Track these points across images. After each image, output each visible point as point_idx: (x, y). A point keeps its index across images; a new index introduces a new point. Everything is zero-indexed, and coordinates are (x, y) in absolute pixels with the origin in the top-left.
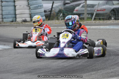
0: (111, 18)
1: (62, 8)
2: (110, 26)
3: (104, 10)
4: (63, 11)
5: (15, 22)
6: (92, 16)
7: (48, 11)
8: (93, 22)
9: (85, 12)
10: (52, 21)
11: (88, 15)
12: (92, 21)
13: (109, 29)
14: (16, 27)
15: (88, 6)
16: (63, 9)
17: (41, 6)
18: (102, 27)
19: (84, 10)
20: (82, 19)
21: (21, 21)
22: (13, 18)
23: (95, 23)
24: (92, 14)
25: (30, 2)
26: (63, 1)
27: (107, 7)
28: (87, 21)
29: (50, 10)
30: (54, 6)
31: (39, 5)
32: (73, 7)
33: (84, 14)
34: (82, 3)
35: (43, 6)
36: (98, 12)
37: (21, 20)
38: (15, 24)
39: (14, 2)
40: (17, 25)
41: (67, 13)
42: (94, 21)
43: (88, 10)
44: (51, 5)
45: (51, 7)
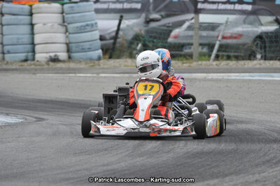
0: (255, 57)
1: (141, 30)
2: (251, 74)
3: (239, 36)
4: (143, 37)
5: (32, 62)
6: (212, 51)
7: (108, 37)
8: (213, 63)
9: (196, 41)
10: (118, 60)
11: (202, 49)
12: (211, 60)
13: (250, 80)
14: (34, 74)
15: (201, 26)
16: (143, 32)
17: (92, 25)
18: (233, 76)
19: (191, 37)
20: (188, 57)
21: (46, 60)
22: (28, 52)
23: (216, 67)
24: (211, 47)
25: (66, 16)
26: (144, 15)
27: (245, 29)
28: (200, 63)
29: (114, 34)
30: (122, 26)
31: (88, 23)
32: (165, 28)
33: (192, 44)
34: (187, 20)
35: (97, 26)
36: (225, 41)
37: (46, 58)
38: (32, 67)
39: (31, 14)
40: (36, 70)
41: (153, 42)
42: (215, 63)
43: (201, 37)
44: (117, 22)
45: (116, 29)
